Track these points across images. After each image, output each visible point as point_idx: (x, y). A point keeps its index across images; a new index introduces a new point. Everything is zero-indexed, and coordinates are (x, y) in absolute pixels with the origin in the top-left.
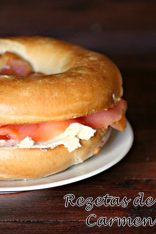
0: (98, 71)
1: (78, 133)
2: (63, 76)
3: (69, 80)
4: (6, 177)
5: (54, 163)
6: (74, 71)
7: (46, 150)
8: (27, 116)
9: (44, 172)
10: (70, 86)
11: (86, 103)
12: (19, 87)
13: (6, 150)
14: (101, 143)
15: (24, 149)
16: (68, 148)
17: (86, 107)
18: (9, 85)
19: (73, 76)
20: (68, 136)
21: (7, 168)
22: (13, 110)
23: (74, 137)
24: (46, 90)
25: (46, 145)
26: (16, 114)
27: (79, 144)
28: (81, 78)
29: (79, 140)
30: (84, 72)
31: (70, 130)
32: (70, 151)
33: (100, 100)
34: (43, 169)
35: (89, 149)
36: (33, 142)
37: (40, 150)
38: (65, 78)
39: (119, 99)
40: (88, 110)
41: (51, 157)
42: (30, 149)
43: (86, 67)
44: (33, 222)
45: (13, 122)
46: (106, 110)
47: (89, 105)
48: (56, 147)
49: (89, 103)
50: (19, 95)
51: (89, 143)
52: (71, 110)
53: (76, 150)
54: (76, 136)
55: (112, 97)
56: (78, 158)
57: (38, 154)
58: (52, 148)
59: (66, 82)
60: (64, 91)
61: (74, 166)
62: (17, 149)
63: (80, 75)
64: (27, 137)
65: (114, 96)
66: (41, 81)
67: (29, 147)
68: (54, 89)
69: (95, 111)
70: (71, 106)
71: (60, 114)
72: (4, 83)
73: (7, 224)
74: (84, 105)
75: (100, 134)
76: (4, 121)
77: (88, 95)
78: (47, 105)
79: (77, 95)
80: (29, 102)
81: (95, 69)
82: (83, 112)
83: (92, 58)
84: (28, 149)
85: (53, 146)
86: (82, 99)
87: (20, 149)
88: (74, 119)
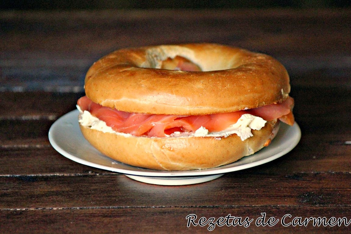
0: (266, 67)
1: (250, 123)
2: (234, 71)
3: (240, 74)
4: (182, 166)
5: (228, 151)
6: (244, 67)
7: (220, 139)
8: (201, 107)
9: (218, 160)
10: (241, 79)
11: (257, 95)
12: (193, 80)
13: (182, 139)
14: (271, 135)
15: (199, 138)
16: (240, 137)
17: (257, 99)
18: (184, 78)
19: (244, 71)
20: (241, 126)
21: (183, 156)
22: (188, 101)
23: (246, 127)
24: (218, 82)
25: (220, 134)
26: (191, 105)
27: (251, 133)
28: (251, 72)
29: (250, 130)
30: (254, 68)
31: (242, 120)
32: (243, 140)
33: (270, 93)
34: (217, 157)
35: (260, 140)
36: (207, 131)
37: (214, 138)
38: (236, 72)
39: (287, 95)
40: (259, 102)
41: (225, 145)
42: (205, 137)
43: (255, 64)
44: (209, 207)
45: (188, 113)
46: (276, 103)
47: (260, 97)
48: (229, 136)
49: (260, 95)
50: (193, 87)
51: (260, 134)
52: (242, 102)
53: (248, 140)
54: (248, 126)
55: (280, 92)
56: (250, 148)
57: (213, 142)
58: (226, 137)
59: (237, 75)
60: (236, 83)
61: (245, 157)
62: (192, 137)
63: (250, 70)
64: (202, 127)
65: (282, 90)
66: (213, 74)
67: (204, 136)
68: (226, 81)
69: (265, 103)
70: (242, 98)
71: (233, 105)
72: (179, 77)
73: (184, 209)
74: (255, 97)
75: (270, 126)
76: (179, 112)
77: (258, 87)
78: (220, 96)
79: (248, 87)
80: (203, 93)
81: (264, 66)
82: (254, 104)
83: (260, 58)
84: (203, 137)
85: (226, 134)
86: (253, 91)
87: (196, 137)
88: (246, 110)
